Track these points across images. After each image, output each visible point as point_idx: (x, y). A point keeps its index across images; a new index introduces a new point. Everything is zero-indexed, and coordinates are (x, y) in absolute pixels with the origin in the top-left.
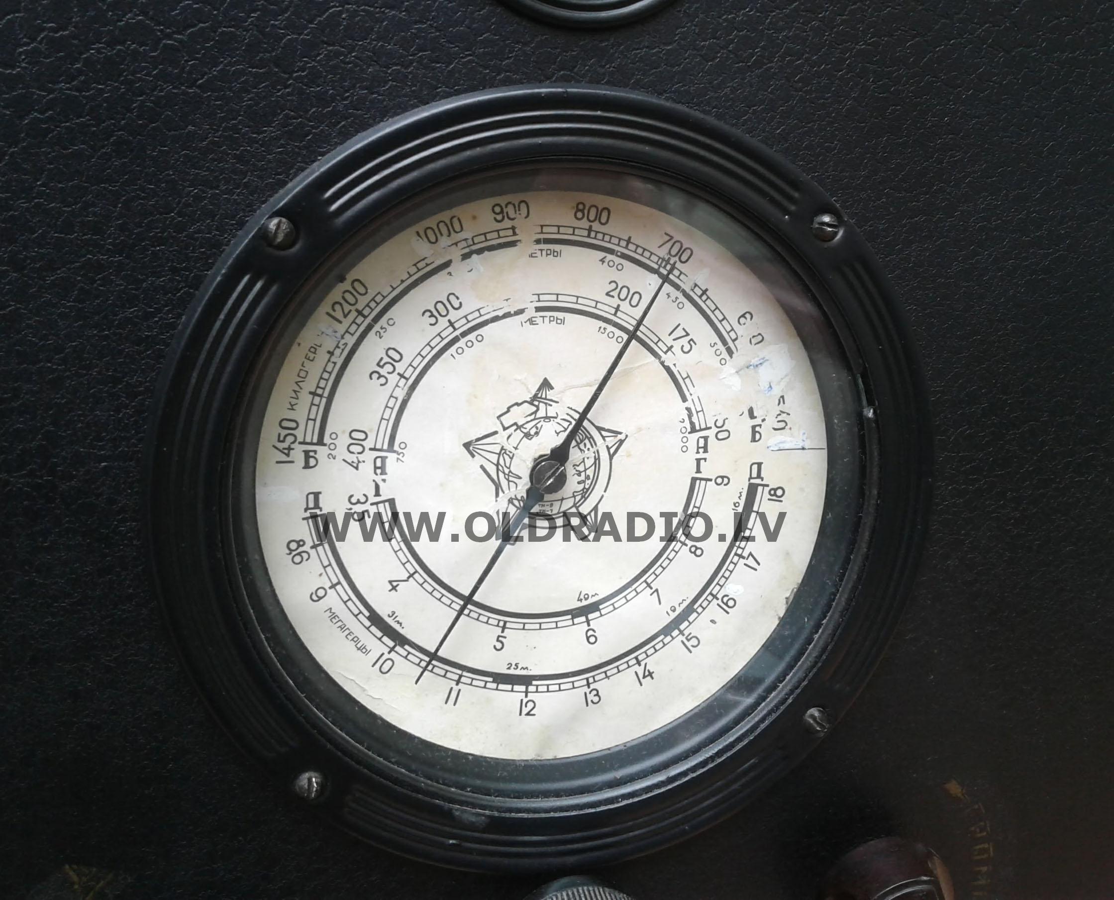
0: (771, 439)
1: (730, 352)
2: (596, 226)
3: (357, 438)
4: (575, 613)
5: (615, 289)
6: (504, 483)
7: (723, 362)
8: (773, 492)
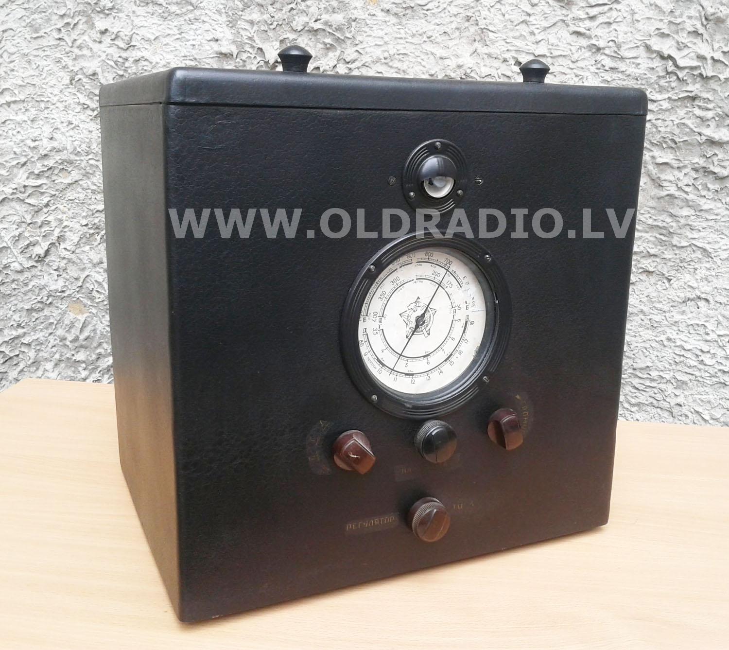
0: (471, 309)
1: (461, 287)
2: (430, 257)
3: (375, 314)
4: (424, 357)
5: (434, 273)
6: (408, 323)
7: (459, 290)
8: (471, 322)
